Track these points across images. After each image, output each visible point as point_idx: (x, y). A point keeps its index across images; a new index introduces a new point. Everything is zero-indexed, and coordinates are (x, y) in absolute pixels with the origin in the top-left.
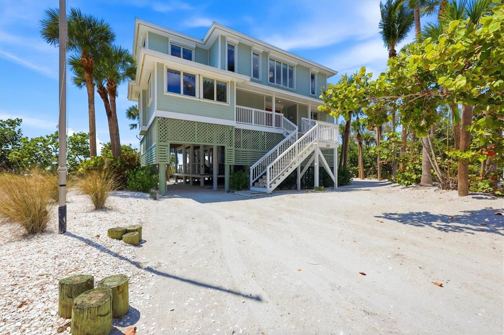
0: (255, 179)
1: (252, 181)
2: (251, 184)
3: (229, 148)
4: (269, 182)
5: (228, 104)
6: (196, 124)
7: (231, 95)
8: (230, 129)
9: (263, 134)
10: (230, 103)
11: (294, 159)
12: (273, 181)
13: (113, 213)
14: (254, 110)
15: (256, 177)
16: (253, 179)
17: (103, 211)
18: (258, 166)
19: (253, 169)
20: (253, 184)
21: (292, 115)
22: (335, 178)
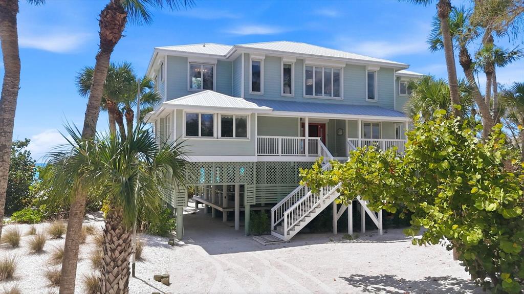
0: (277, 223)
1: (273, 225)
2: (273, 228)
3: (250, 186)
4: (286, 230)
5: (248, 139)
6: (214, 165)
7: (252, 127)
8: (251, 165)
9: (292, 165)
10: (250, 138)
11: (318, 202)
12: (292, 227)
13: (148, 263)
14: (280, 138)
15: (278, 220)
16: (275, 222)
17: (140, 261)
18: (285, 203)
19: (275, 211)
20: (275, 228)
21: (341, 129)
22: (378, 222)
